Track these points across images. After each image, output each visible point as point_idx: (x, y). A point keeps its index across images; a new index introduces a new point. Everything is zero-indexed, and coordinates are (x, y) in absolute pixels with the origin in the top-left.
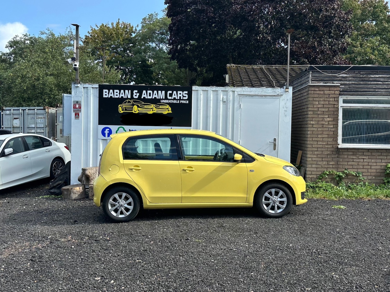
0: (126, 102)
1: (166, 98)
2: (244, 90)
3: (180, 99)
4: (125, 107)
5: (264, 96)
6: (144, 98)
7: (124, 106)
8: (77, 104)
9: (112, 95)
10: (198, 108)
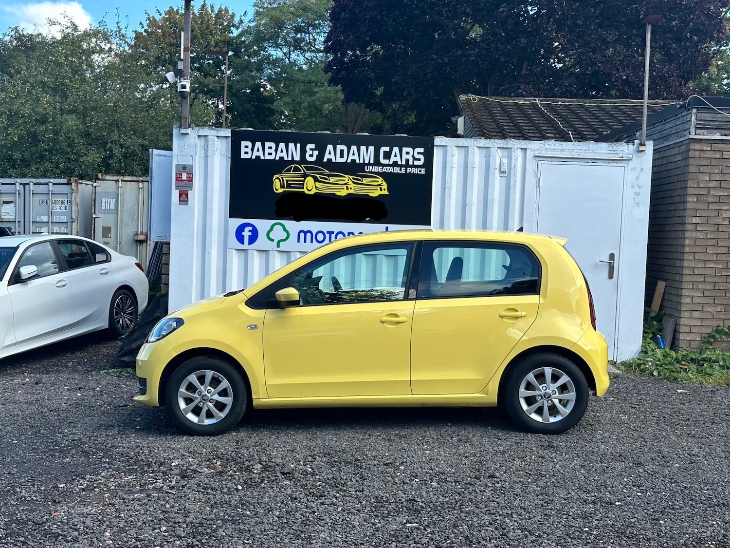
0: (289, 170)
1: (377, 163)
2: (548, 147)
3: (407, 165)
4: (287, 181)
5: (590, 161)
6: (330, 160)
7: (284, 179)
8: (185, 172)
9: (260, 154)
10: (445, 184)
